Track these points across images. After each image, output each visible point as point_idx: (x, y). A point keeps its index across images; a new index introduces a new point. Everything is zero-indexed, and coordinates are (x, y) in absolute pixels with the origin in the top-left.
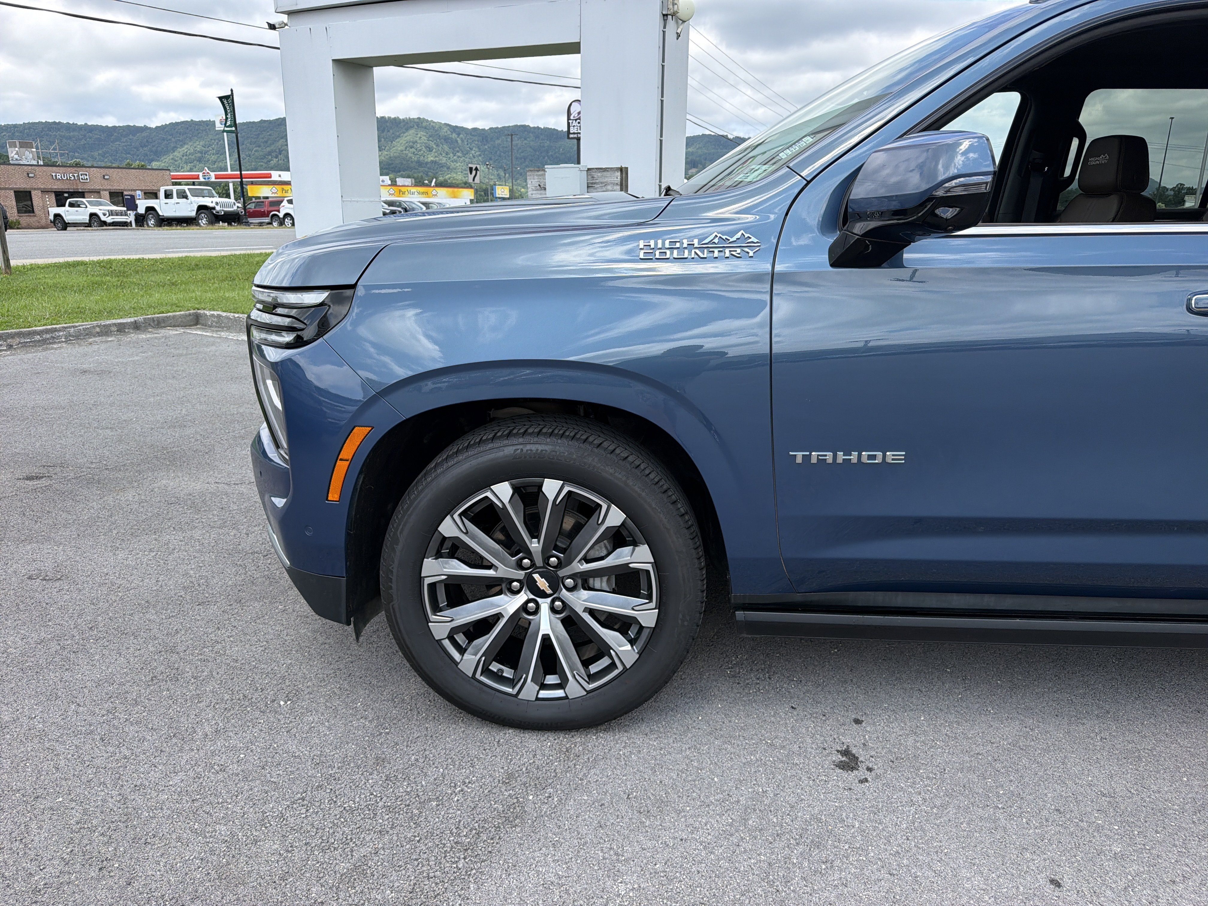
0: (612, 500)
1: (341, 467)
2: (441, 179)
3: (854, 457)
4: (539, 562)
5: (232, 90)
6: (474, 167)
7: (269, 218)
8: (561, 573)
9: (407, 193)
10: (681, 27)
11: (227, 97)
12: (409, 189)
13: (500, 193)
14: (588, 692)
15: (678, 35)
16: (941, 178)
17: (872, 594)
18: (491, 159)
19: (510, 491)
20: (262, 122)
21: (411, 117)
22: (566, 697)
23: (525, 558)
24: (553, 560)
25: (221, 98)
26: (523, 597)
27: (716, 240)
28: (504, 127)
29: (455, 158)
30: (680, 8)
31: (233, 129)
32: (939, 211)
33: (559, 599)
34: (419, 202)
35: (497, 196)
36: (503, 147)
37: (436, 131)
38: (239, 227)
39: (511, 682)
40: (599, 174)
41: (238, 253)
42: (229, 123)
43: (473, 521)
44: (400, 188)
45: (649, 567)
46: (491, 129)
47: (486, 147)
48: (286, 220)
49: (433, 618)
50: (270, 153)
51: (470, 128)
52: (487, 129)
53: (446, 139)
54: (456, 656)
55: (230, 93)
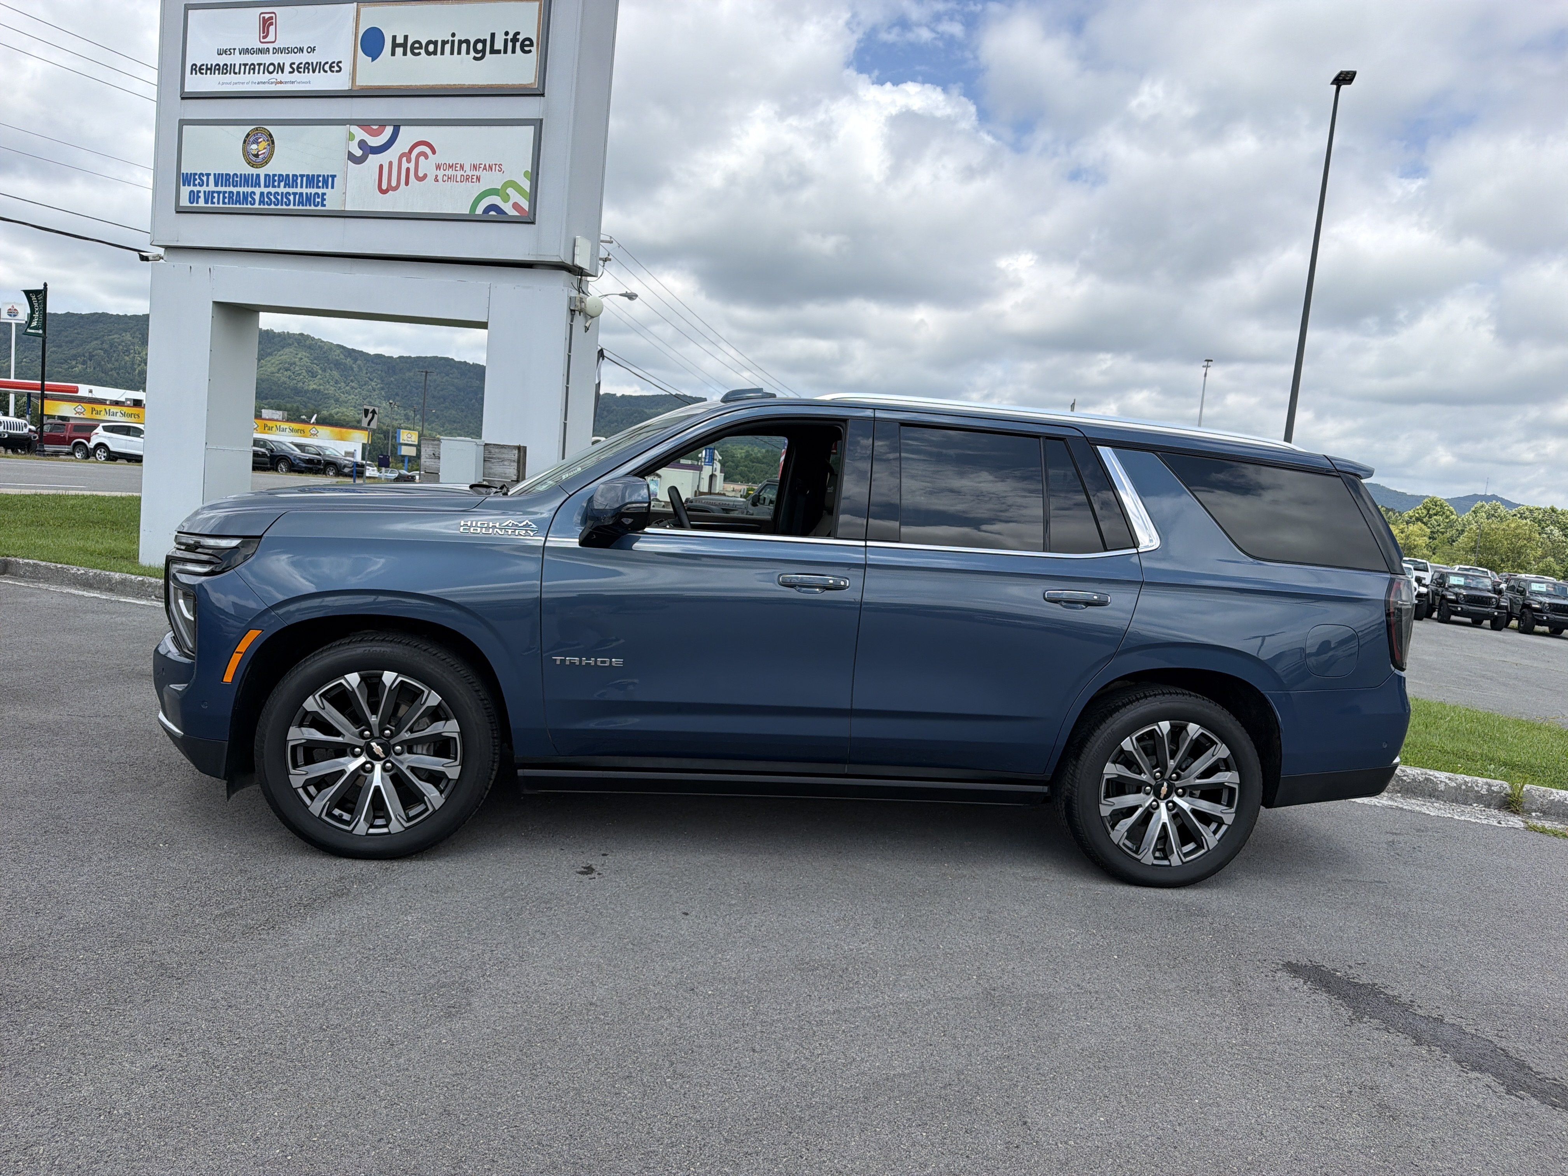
0: (432, 686)
1: (236, 658)
2: (325, 413)
3: (592, 661)
4: (377, 734)
5: (45, 285)
6: (371, 409)
7: (71, 446)
8: (392, 742)
9: (274, 429)
10: (589, 322)
11: (37, 292)
12: (278, 424)
13: (405, 438)
14: (407, 828)
15: (587, 329)
16: (627, 501)
17: (611, 757)
18: (397, 394)
19: (359, 679)
20: (68, 315)
21: (291, 332)
22: (389, 833)
23: (366, 730)
24: (387, 732)
25: (28, 293)
26: (362, 760)
27: (510, 525)
28: (418, 357)
29: (348, 388)
30: (587, 306)
31: (41, 332)
32: (624, 520)
33: (389, 761)
34: (292, 443)
35: (401, 441)
36: (415, 382)
37: (324, 353)
38: (28, 456)
39: (348, 823)
40: (497, 450)
41: (45, 492)
42: (34, 324)
43: (330, 701)
44: (266, 422)
45: (456, 735)
46: (400, 357)
47: (392, 379)
48: (98, 452)
49: (292, 771)
50: (74, 357)
51: (372, 353)
52: (395, 357)
53: (337, 365)
54: (307, 801)
55: (41, 287)
